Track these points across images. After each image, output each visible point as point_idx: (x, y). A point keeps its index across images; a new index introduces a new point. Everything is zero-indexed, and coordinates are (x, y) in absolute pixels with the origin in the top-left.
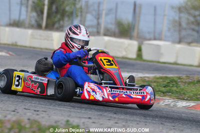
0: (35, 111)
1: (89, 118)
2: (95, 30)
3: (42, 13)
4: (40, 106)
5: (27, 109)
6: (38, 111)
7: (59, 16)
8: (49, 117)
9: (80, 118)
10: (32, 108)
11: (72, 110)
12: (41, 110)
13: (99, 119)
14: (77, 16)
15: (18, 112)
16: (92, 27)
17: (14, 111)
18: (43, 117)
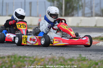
0: (61, 54)
1: (91, 55)
2: (90, 15)
3: (62, 9)
4: (64, 51)
5: (57, 53)
6: (63, 54)
7: (71, 10)
8: (69, 55)
9: (85, 55)
10: (60, 53)
11: (81, 52)
12: (65, 53)
13: (96, 55)
14: (80, 9)
15: (53, 55)
16: (89, 13)
17: (51, 54)
18: (66, 56)
